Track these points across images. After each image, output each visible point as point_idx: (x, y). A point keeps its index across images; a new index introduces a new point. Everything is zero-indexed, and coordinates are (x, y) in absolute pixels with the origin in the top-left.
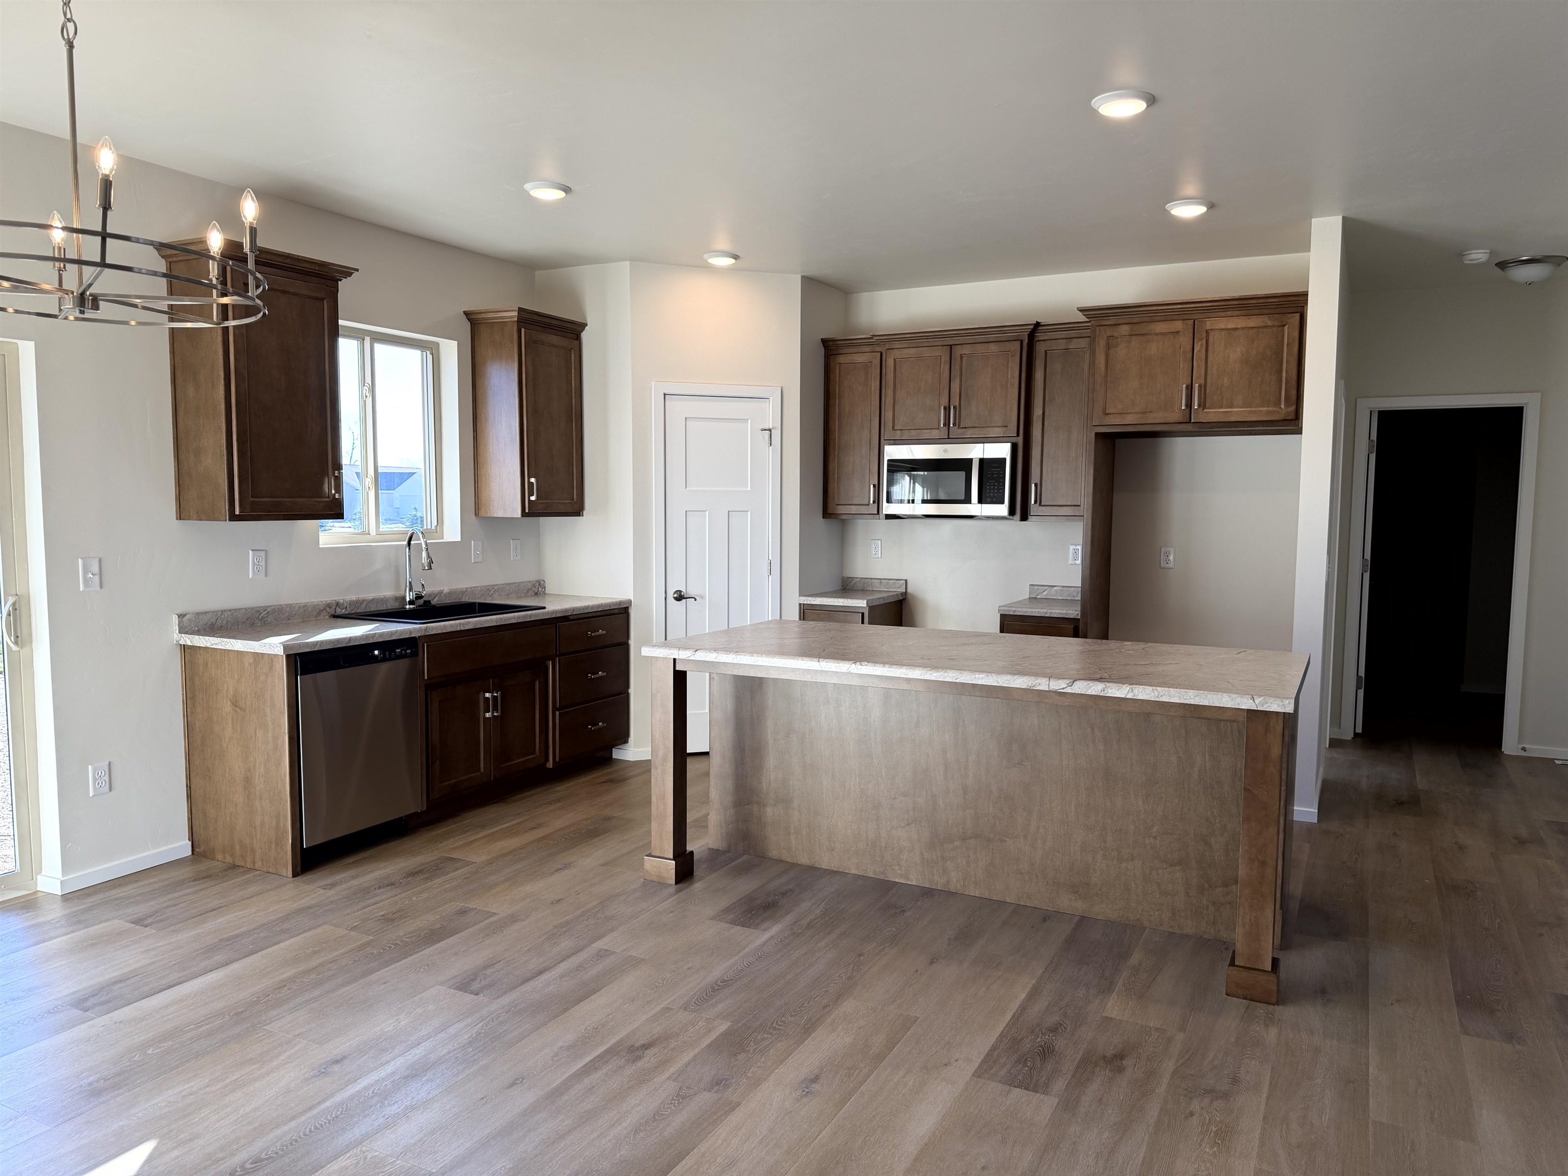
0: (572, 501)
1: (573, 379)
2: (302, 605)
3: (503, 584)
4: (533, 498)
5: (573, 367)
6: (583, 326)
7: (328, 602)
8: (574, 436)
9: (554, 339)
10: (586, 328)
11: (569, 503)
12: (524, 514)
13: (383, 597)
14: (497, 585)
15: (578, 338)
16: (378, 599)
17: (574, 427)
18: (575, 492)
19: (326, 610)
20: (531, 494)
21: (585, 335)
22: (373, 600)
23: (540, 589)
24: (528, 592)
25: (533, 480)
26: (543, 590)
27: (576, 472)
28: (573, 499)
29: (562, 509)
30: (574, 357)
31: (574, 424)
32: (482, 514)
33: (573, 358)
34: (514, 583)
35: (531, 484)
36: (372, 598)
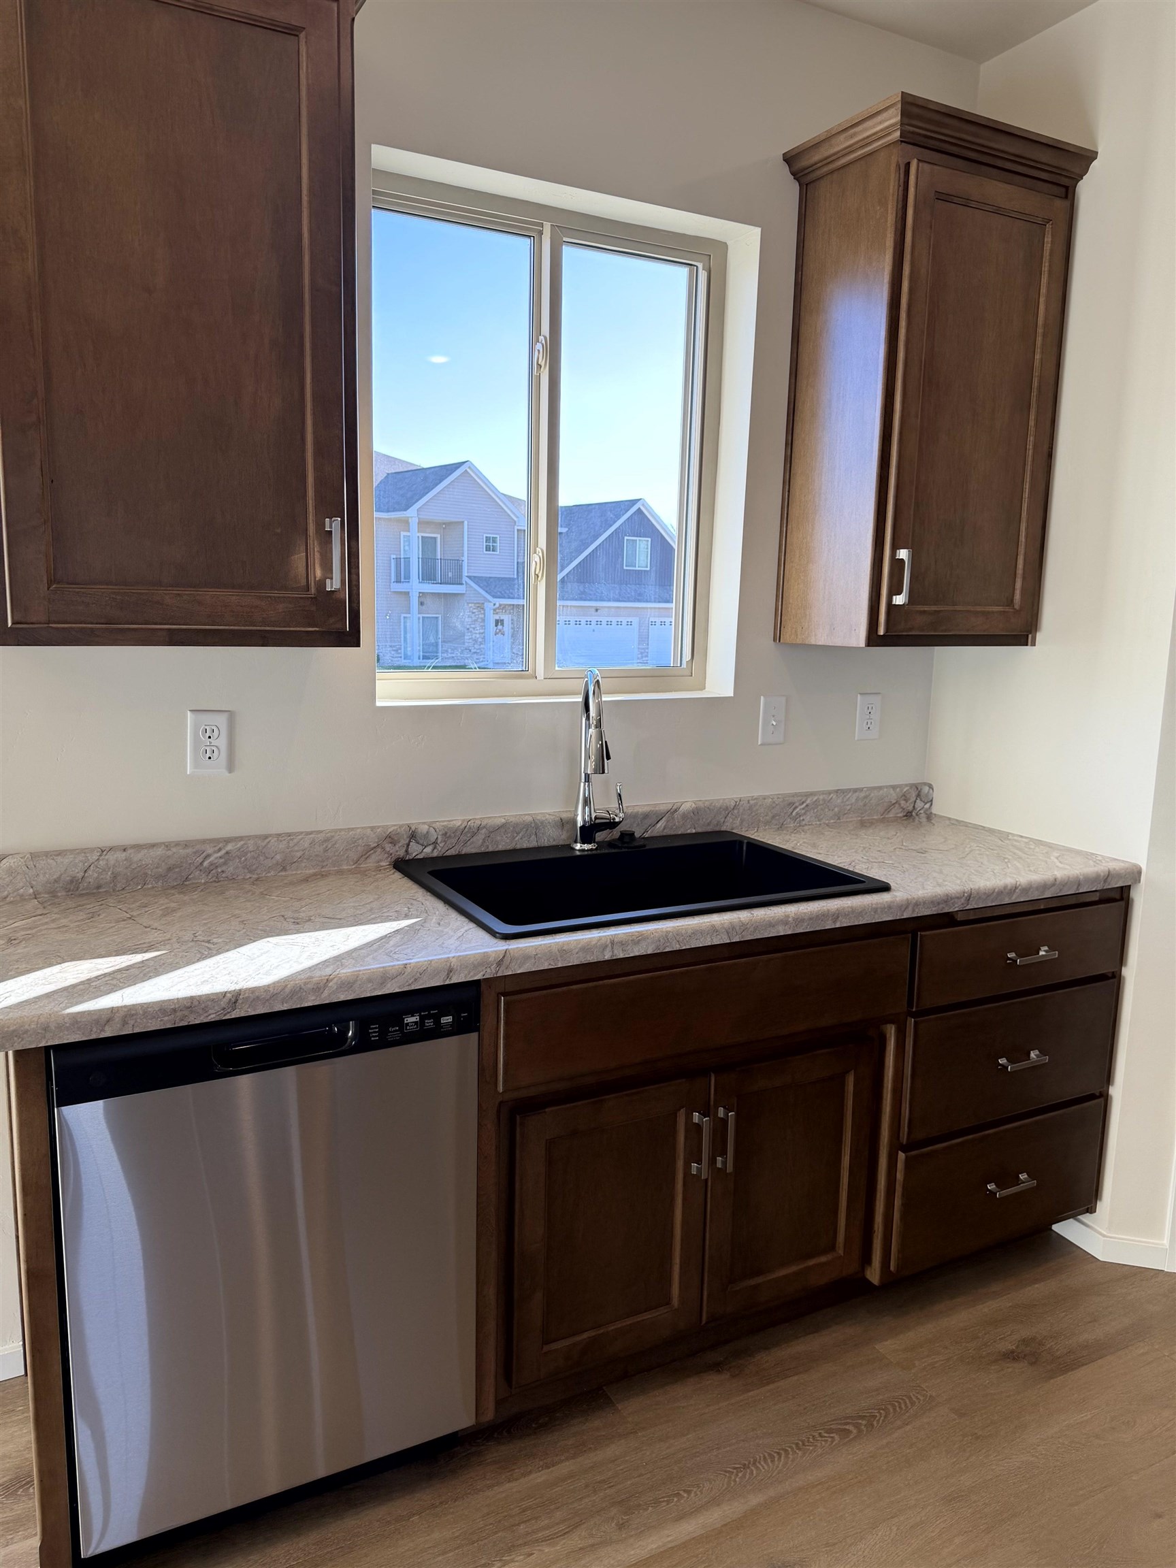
0: (1007, 609)
1: (1042, 300)
2: (321, 837)
3: (830, 793)
4: (899, 600)
5: (1045, 268)
6: (1084, 158)
7: (390, 830)
8: (1030, 446)
9: (998, 191)
10: (1095, 163)
11: (1000, 612)
12: (873, 639)
13: (529, 819)
14: (812, 794)
15: (1068, 193)
16: (517, 825)
17: (1032, 423)
18: (1018, 585)
19: (383, 848)
20: (896, 589)
21: (1087, 189)
22: (503, 826)
23: (919, 804)
24: (888, 810)
25: (903, 554)
26: (927, 806)
27: (1026, 537)
28: (1010, 602)
29: (978, 626)
30: (1052, 242)
31: (1032, 417)
32: (787, 636)
33: (1047, 247)
34: (855, 790)
35: (898, 564)
36: (503, 821)
